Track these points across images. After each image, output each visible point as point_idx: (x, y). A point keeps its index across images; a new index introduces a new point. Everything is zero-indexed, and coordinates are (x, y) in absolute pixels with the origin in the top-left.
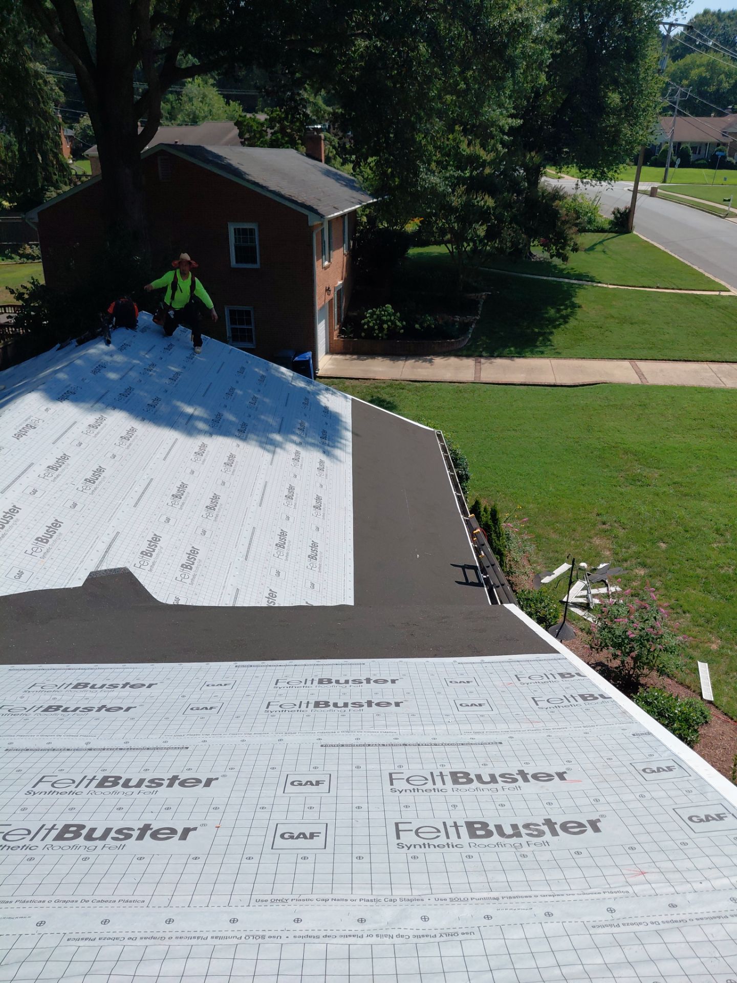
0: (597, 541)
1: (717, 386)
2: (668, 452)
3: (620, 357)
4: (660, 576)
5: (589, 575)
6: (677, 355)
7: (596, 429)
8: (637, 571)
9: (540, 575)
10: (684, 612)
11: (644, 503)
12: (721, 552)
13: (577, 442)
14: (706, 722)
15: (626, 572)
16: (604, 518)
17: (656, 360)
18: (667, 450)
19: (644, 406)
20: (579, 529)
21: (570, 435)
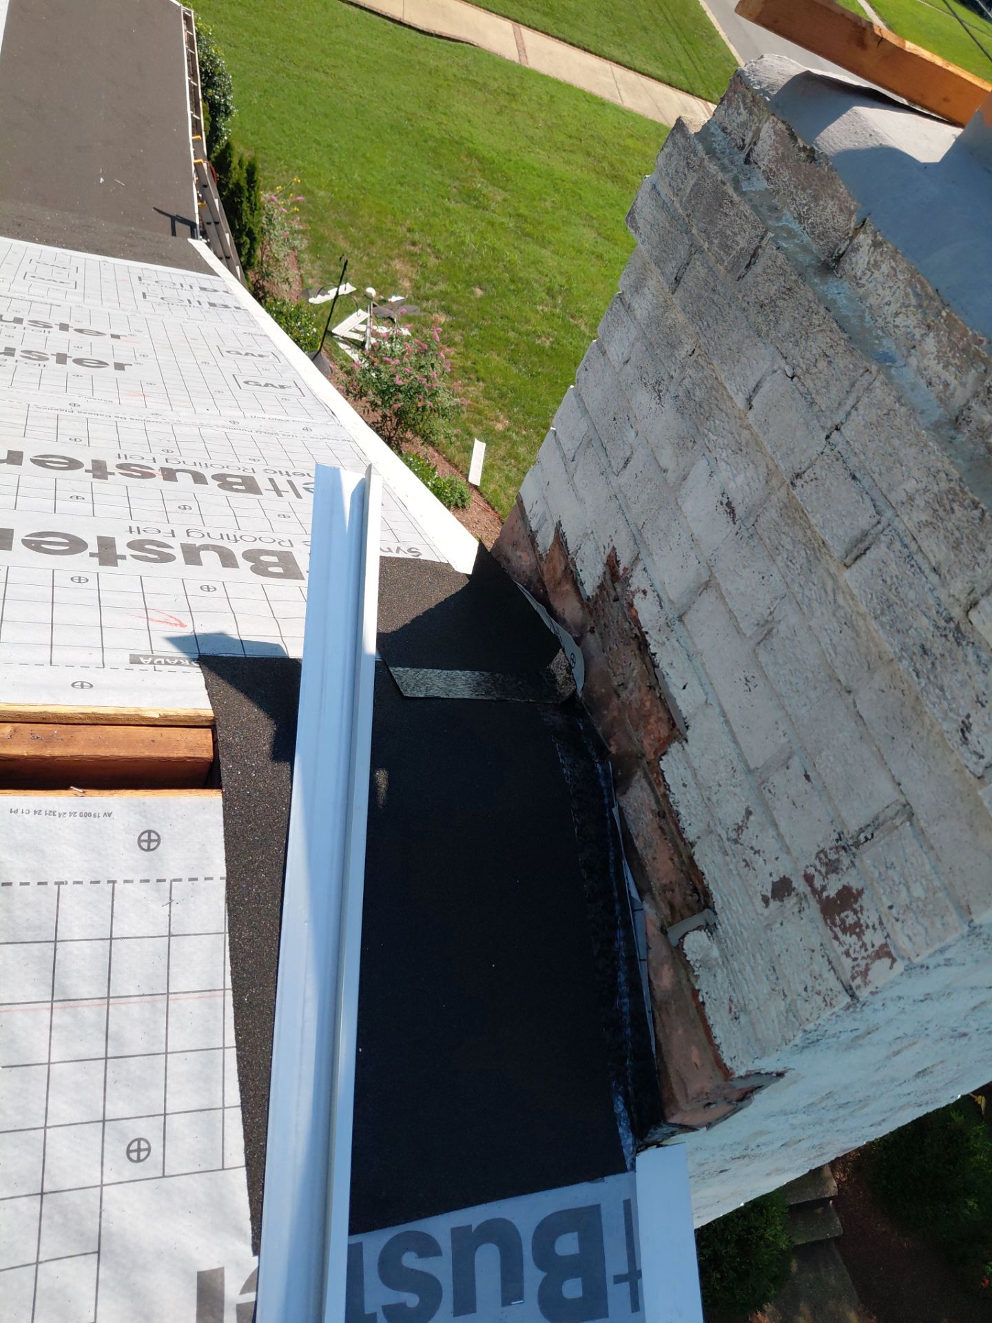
0: (397, 265)
1: (612, 99)
2: (523, 171)
3: (503, 12)
4: (463, 330)
5: (374, 306)
6: (577, 36)
7: (440, 108)
8: (437, 316)
9: (310, 292)
10: (478, 380)
11: (473, 230)
12: (545, 317)
13: (409, 120)
14: (464, 507)
15: (423, 314)
16: (417, 237)
17: (547, 34)
18: (524, 168)
19: (513, 96)
20: (379, 243)
21: (402, 106)
